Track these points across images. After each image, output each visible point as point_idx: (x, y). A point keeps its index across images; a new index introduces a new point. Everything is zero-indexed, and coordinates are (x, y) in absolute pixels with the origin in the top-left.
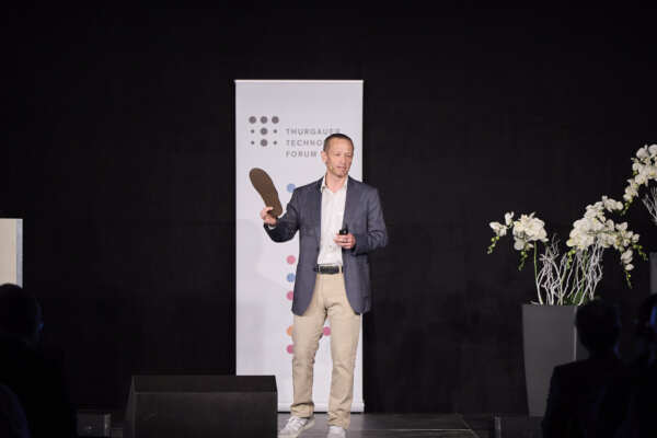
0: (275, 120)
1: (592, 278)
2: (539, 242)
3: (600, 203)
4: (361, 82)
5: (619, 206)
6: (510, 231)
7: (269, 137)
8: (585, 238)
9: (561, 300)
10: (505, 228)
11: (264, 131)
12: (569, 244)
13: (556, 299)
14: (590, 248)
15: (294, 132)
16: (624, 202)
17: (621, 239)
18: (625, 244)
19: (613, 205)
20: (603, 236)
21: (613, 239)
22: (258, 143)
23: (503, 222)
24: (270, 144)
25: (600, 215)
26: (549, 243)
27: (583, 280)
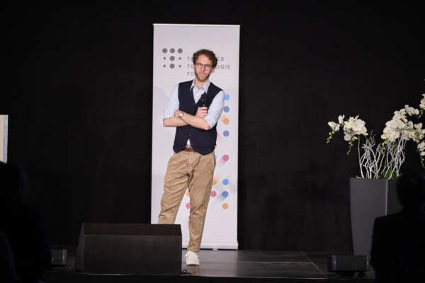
1: (398, 160)
2: (362, 136)
3: (404, 109)
4: (239, 26)
5: (417, 112)
6: (341, 128)
7: (176, 62)
8: (394, 133)
9: (376, 175)
10: (339, 126)
11: (172, 58)
12: (383, 137)
13: (373, 175)
14: (397, 140)
16: (419, 109)
17: (417, 134)
18: (421, 138)
19: (412, 111)
20: (406, 132)
21: (412, 135)
22: (168, 66)
23: (337, 122)
24: (177, 66)
25: (404, 117)
26: (368, 137)
27: (392, 161)
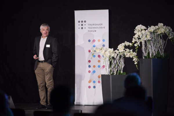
0: (85, 22)
4: (108, 10)
11: (82, 25)
15: (90, 25)
24: (84, 28)
